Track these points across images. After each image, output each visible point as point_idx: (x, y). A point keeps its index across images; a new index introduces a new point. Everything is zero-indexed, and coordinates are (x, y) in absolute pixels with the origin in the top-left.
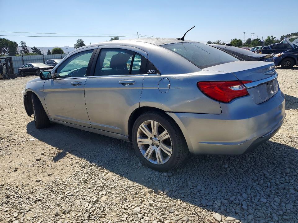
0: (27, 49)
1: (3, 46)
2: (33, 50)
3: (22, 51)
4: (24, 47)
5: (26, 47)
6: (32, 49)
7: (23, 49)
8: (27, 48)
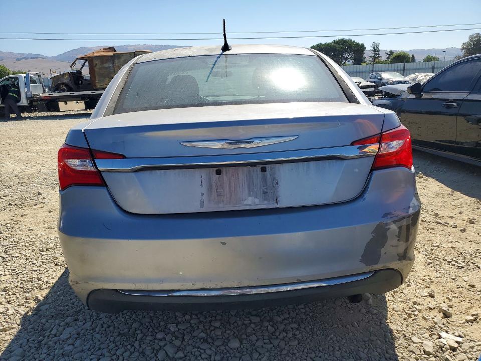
0: (379, 54)
1: (346, 51)
2: (388, 56)
3: (371, 57)
4: (376, 51)
5: (378, 50)
6: (387, 54)
7: (373, 55)
8: (380, 52)
